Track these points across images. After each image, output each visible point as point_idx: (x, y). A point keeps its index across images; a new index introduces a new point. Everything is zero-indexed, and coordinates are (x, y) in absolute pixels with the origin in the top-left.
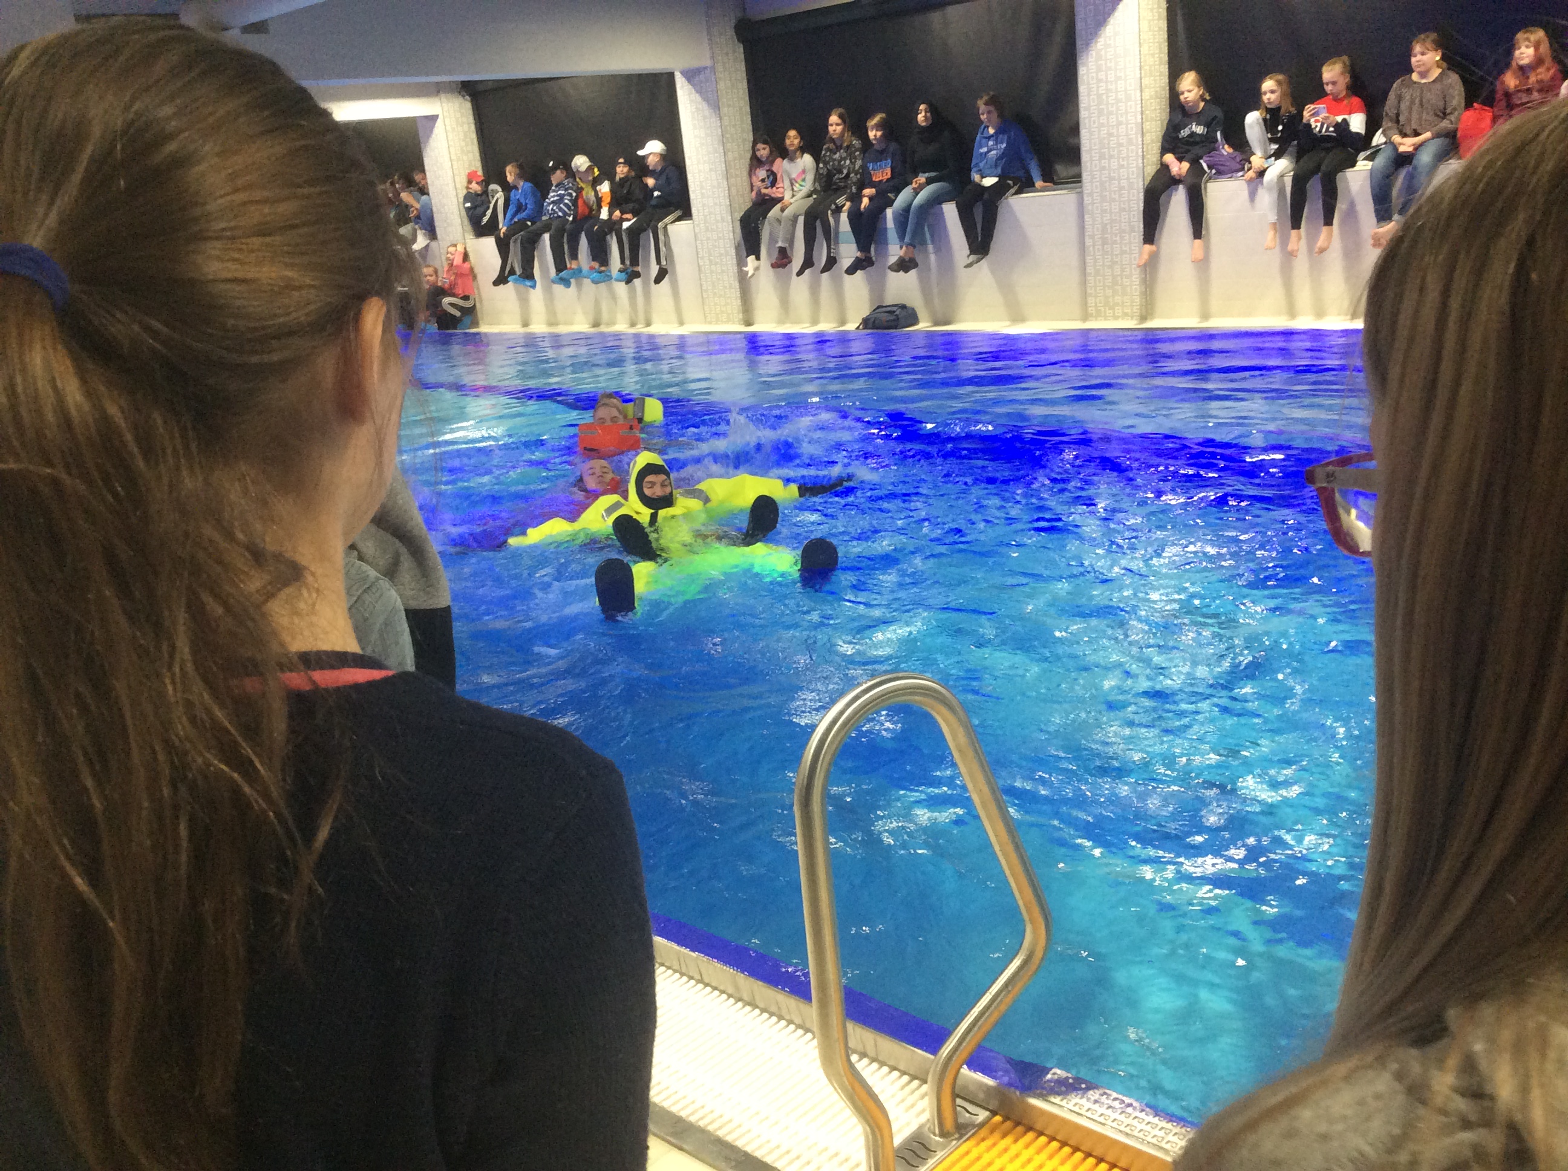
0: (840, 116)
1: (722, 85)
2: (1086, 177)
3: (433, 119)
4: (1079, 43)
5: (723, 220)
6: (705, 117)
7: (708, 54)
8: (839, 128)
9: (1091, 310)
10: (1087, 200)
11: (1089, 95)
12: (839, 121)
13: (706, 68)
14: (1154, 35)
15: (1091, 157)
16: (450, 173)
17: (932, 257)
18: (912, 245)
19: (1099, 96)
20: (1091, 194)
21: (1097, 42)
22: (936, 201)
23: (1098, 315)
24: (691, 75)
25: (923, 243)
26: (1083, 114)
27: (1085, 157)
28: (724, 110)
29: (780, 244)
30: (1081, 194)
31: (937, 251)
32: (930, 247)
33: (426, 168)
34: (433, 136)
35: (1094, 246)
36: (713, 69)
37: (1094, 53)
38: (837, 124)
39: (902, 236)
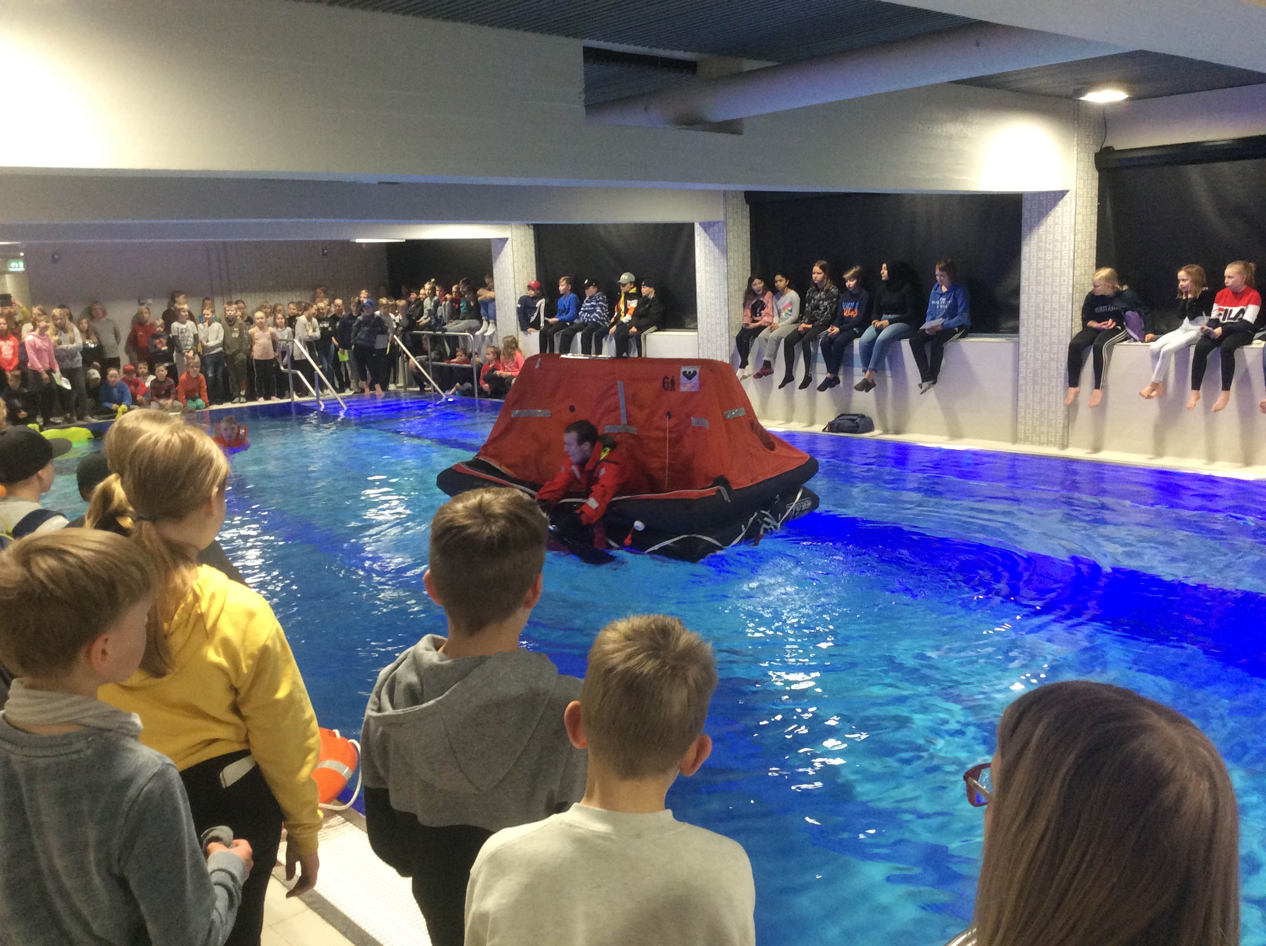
0: (821, 267)
1: (730, 236)
2: (1022, 330)
3: (504, 241)
4: (1024, 228)
5: (722, 335)
6: (715, 258)
7: (722, 212)
8: (820, 277)
9: (1021, 435)
10: (1022, 349)
11: (1029, 268)
12: (820, 271)
13: (718, 222)
14: (1086, 227)
15: (1028, 316)
16: (512, 282)
17: (890, 381)
18: (875, 370)
19: (1038, 270)
20: (1026, 345)
21: (1038, 229)
22: (896, 337)
23: (1026, 440)
24: (706, 226)
25: (883, 368)
26: (1024, 283)
27: (1023, 315)
28: (730, 254)
29: (765, 358)
30: (1017, 344)
31: (894, 375)
32: (888, 373)
33: (495, 276)
34: (503, 253)
35: (1026, 385)
36: (725, 223)
37: (1036, 236)
38: (819, 273)
39: (866, 363)
